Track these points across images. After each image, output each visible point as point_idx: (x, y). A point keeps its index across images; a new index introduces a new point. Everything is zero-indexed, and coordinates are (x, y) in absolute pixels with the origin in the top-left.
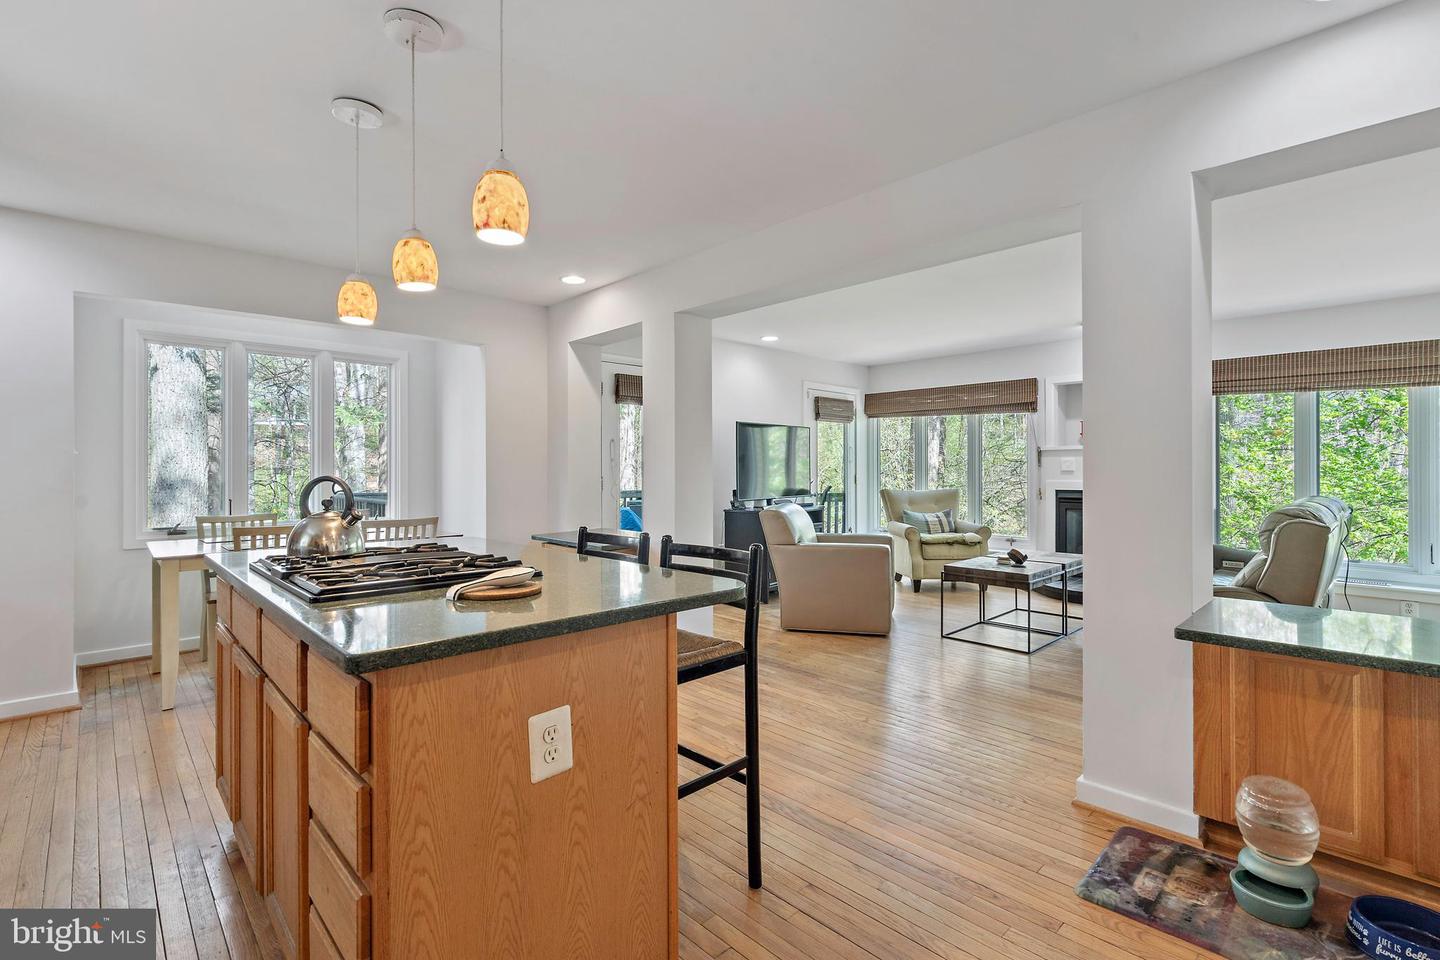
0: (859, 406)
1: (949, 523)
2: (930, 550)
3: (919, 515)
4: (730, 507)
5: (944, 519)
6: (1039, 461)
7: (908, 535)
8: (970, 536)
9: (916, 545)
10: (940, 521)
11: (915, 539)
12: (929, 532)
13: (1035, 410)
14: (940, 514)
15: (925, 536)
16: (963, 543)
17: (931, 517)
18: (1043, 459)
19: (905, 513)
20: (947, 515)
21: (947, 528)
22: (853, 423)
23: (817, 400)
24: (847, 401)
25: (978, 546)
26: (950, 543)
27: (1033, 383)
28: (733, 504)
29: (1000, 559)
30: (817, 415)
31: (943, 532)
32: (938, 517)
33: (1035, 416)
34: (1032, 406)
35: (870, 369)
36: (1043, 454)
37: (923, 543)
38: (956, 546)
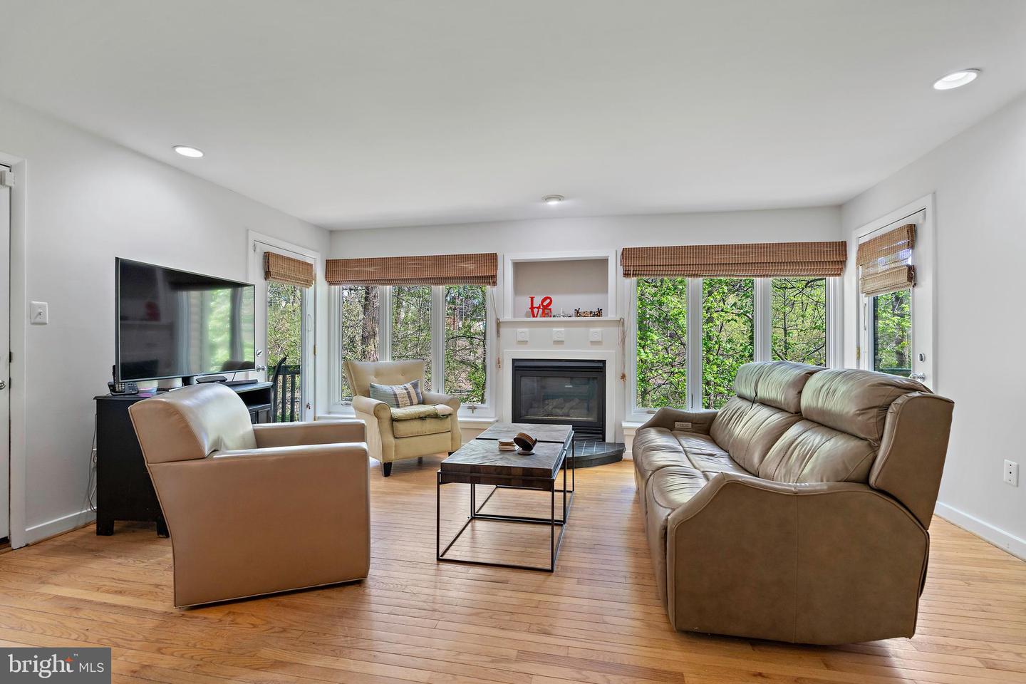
0: (319, 272)
1: (417, 394)
2: (402, 428)
3: (386, 388)
4: (106, 392)
5: (412, 390)
6: (498, 332)
7: (377, 412)
8: (441, 408)
9: (387, 424)
10: (408, 393)
11: (385, 416)
12: (398, 406)
13: (494, 283)
14: (408, 385)
15: (396, 412)
16: (436, 416)
17: (399, 390)
18: (503, 330)
19: (372, 387)
20: (415, 386)
21: (415, 400)
22: (312, 288)
23: (267, 256)
24: (305, 263)
25: (449, 418)
26: (422, 418)
27: (492, 259)
28: (112, 387)
29: (503, 444)
30: (267, 274)
31: (412, 404)
32: (406, 389)
33: (495, 289)
34: (492, 280)
35: (332, 233)
36: (501, 325)
37: (394, 420)
38: (428, 421)
